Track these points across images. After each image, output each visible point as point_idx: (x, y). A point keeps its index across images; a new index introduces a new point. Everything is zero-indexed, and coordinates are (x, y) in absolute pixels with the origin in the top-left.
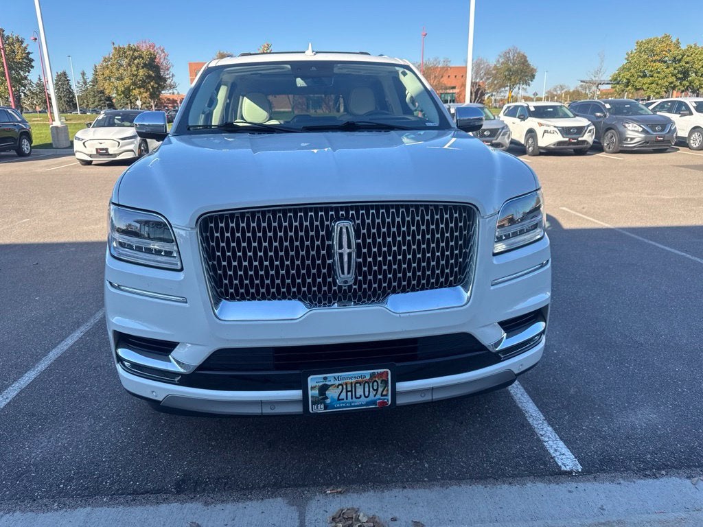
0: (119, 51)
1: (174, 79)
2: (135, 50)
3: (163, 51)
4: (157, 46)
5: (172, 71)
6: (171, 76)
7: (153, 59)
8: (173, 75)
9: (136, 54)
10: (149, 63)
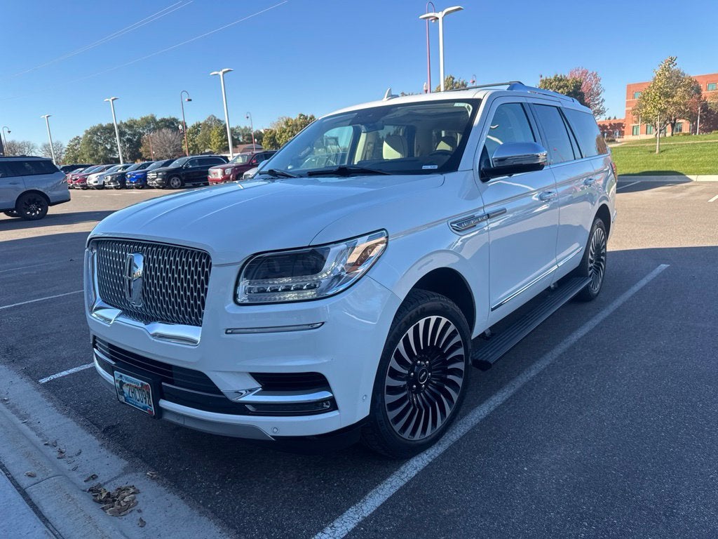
0: (546, 83)
1: (604, 104)
2: (560, 80)
3: (595, 76)
4: (590, 72)
5: (602, 96)
6: (600, 101)
7: (578, 86)
8: (603, 100)
9: (562, 84)
10: (574, 91)
